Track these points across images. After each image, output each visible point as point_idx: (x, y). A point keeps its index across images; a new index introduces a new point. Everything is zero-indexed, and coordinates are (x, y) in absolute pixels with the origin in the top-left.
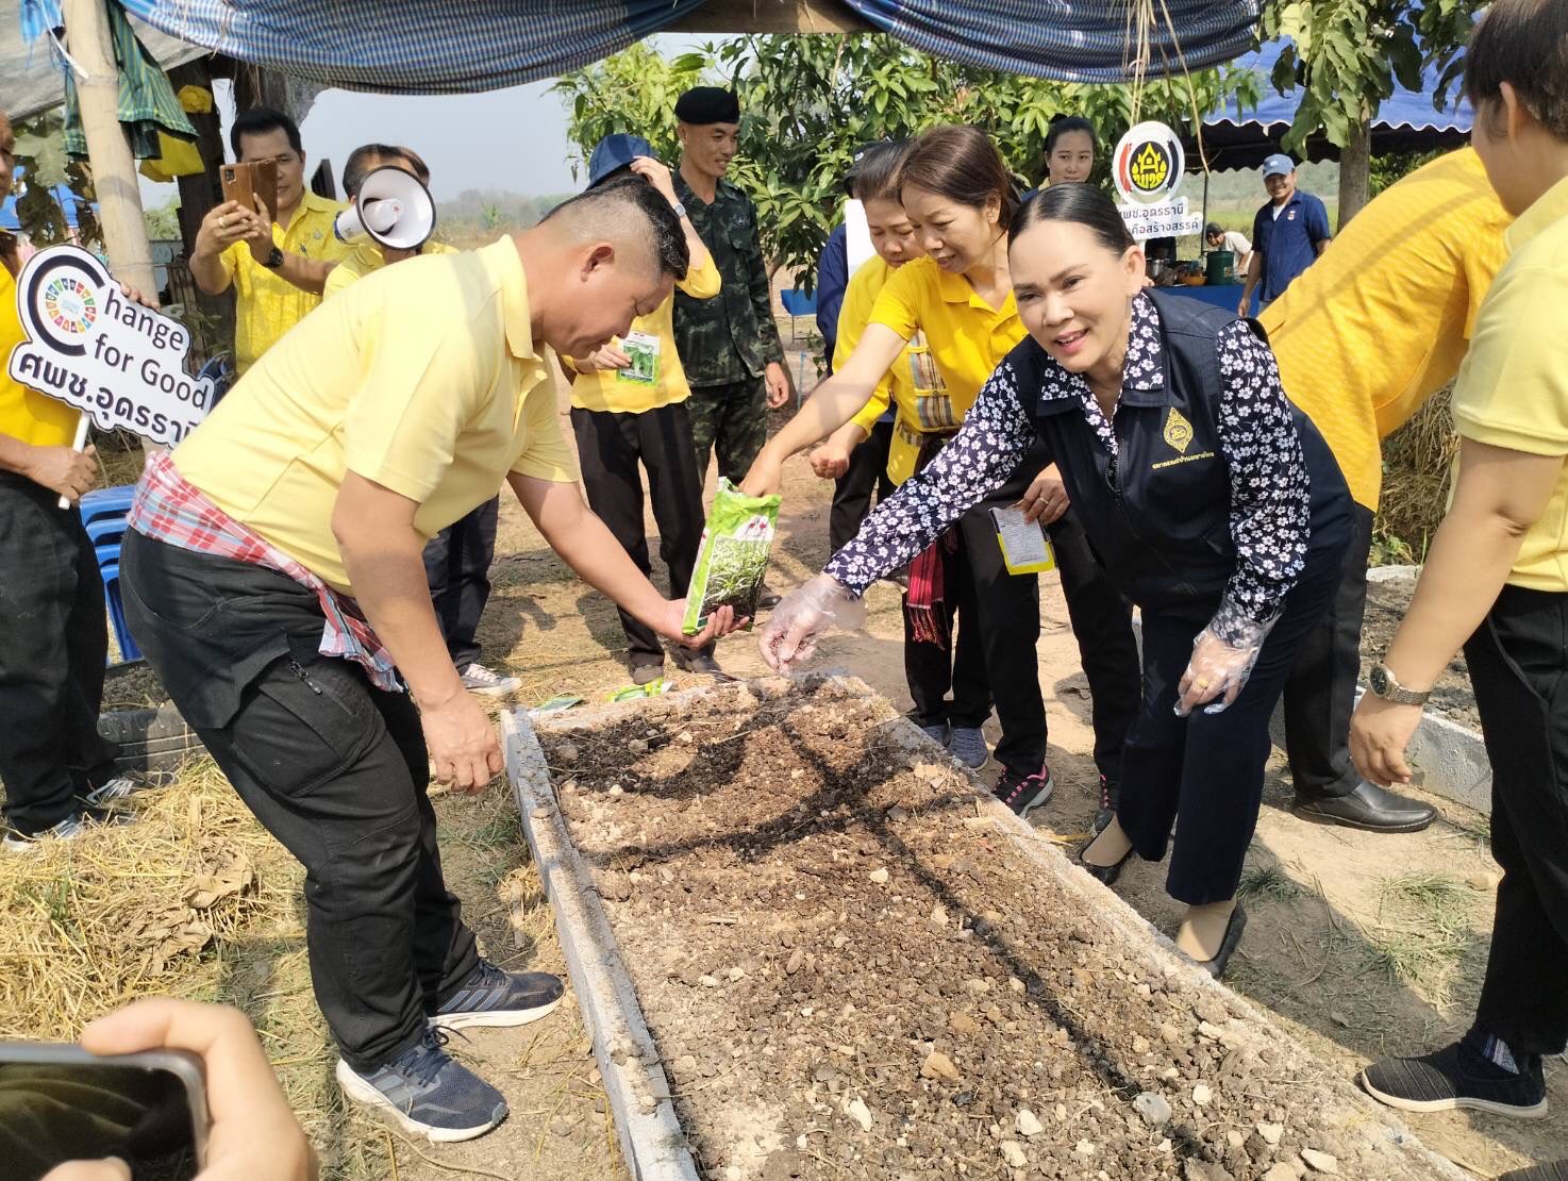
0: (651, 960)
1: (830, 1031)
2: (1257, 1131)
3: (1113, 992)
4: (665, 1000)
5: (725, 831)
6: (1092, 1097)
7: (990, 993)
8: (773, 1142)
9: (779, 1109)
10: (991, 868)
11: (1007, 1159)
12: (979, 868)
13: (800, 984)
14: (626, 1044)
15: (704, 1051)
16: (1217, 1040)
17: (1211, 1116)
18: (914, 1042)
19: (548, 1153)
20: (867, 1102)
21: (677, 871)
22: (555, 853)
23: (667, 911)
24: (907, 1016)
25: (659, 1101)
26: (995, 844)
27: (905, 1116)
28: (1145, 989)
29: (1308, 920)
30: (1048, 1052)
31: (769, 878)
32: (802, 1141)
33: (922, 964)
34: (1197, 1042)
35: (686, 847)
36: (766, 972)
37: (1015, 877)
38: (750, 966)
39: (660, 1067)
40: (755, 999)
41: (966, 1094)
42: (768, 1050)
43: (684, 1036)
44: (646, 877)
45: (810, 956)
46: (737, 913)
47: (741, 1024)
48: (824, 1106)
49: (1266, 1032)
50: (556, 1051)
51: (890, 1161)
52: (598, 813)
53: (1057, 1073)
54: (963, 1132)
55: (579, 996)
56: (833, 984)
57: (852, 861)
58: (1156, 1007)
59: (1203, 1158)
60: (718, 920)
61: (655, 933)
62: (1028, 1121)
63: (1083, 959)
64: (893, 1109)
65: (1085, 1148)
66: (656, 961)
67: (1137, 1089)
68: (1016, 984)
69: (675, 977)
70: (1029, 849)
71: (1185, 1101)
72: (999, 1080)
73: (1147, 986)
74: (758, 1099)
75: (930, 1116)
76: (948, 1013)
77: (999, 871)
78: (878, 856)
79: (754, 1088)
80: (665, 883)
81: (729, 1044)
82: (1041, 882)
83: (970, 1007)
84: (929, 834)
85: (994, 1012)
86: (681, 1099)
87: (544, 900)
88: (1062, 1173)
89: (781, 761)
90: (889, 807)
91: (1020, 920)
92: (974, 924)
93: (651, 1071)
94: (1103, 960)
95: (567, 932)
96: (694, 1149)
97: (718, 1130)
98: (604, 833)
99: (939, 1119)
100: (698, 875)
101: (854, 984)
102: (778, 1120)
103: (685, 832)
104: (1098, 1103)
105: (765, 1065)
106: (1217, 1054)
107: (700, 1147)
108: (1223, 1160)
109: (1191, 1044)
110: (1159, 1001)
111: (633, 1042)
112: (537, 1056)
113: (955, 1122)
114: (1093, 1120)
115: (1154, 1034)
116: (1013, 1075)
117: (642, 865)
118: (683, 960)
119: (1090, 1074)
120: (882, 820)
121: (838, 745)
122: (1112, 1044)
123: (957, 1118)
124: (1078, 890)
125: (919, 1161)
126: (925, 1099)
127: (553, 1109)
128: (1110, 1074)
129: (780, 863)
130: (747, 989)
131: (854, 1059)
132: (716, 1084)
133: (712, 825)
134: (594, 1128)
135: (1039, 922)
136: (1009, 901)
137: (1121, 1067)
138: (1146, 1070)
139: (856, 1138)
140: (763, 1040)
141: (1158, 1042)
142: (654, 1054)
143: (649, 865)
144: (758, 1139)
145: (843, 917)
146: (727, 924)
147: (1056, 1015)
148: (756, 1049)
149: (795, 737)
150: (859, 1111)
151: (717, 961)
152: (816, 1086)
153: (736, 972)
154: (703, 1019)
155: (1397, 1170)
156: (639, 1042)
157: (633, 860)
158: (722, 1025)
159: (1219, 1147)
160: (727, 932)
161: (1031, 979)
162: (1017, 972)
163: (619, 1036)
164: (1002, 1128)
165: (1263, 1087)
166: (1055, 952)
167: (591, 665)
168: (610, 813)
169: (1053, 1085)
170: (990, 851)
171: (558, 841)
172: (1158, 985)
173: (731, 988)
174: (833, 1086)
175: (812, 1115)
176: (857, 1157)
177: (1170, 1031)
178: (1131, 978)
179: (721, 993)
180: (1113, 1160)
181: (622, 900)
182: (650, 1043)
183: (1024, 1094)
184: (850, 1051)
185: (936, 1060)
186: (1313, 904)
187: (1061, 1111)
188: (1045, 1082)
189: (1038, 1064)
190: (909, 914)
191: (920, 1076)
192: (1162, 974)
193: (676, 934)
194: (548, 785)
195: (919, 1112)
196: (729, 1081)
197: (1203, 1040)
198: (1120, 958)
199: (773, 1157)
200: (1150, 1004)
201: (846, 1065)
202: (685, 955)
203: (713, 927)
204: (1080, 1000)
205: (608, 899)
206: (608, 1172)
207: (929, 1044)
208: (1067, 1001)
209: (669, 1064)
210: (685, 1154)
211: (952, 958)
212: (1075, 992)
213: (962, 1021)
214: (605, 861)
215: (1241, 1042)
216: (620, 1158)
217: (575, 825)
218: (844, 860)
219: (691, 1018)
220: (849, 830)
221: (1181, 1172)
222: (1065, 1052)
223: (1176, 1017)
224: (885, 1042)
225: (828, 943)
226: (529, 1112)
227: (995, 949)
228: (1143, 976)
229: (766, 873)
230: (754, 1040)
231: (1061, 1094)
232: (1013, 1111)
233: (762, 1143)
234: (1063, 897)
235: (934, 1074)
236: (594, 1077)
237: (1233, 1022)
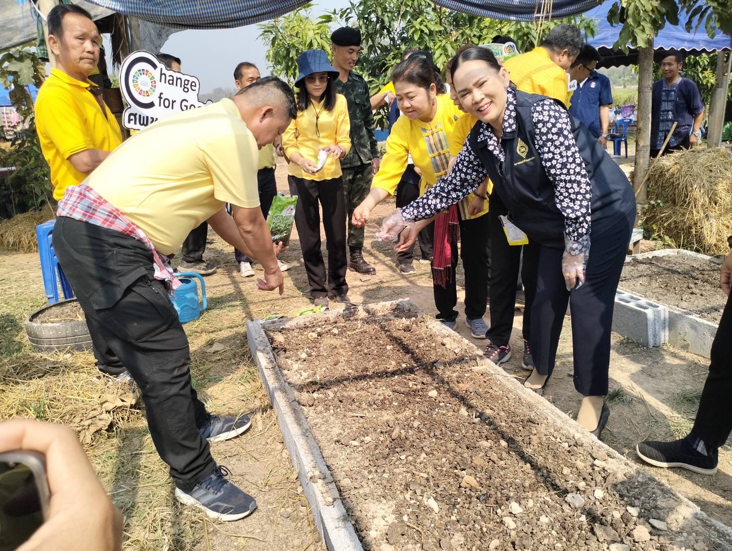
0: (326, 434)
1: (415, 466)
2: (627, 510)
3: (551, 447)
4: (334, 452)
5: (356, 374)
6: (544, 495)
7: (491, 448)
8: (391, 519)
9: (392, 503)
10: (486, 390)
11: (506, 525)
12: (481, 390)
13: (398, 444)
14: (317, 473)
15: (354, 476)
16: (604, 469)
17: (604, 504)
18: (456, 471)
19: (280, 526)
20: (435, 499)
21: (335, 393)
22: (277, 385)
23: (332, 411)
24: (451, 459)
25: (335, 500)
26: (487, 378)
27: (454, 505)
28: (566, 445)
29: (638, 413)
30: (521, 475)
31: (379, 395)
32: (405, 518)
33: (457, 434)
34: (593, 469)
35: (339, 381)
36: (382, 439)
37: (498, 394)
38: (374, 436)
39: (334, 484)
40: (377, 451)
41: (484, 495)
42: (386, 475)
43: (344, 469)
44: (321, 395)
45: (402, 431)
46: (365, 411)
47: (371, 463)
48: (414, 501)
49: (626, 464)
50: (279, 478)
51: (449, 527)
52: (296, 366)
53: (527, 484)
54: (483, 513)
55: (290, 452)
56: (415, 444)
57: (419, 387)
58: (572, 453)
59: (602, 524)
60: (357, 415)
61: (327, 421)
62: (515, 507)
63: (535, 432)
64: (448, 502)
65: (544, 519)
66: (328, 435)
67: (566, 492)
68: (503, 443)
69: (338, 441)
70: (504, 381)
71: (590, 497)
72: (499, 488)
73: (567, 444)
74: (382, 499)
75: (467, 505)
76: (471, 457)
77: (491, 391)
78: (431, 384)
79: (380, 493)
80: (330, 398)
81: (366, 472)
82: (510, 395)
83: (482, 454)
84: (455, 375)
85: (494, 457)
86: (345, 499)
87: (271, 408)
88: (534, 531)
89: (381, 342)
90: (435, 362)
91: (502, 414)
92: (481, 415)
93: (330, 486)
94: (545, 432)
95: (284, 421)
96: (353, 522)
97: (364, 513)
98: (299, 376)
99: (471, 507)
100: (345, 394)
101: (425, 444)
102: (392, 508)
103: (337, 374)
104: (548, 499)
105: (384, 482)
106: (604, 475)
107: (356, 521)
108: (612, 525)
109: (590, 470)
110: (574, 451)
111: (320, 472)
112: (272, 481)
113: (479, 508)
114: (547, 506)
115: (572, 466)
116: (505, 486)
117: (318, 390)
118: (341, 434)
119: (542, 484)
120: (432, 368)
121: (408, 334)
122: (552, 471)
123: (480, 506)
124: (529, 399)
125: (463, 527)
126: (464, 498)
127: (281, 505)
128: (552, 485)
129: (384, 388)
130: (373, 447)
131: (428, 479)
132: (361, 491)
133: (350, 371)
134: (301, 514)
135: (511, 414)
136: (496, 404)
137: (557, 481)
138: (570, 483)
139: (431, 516)
140: (382, 470)
141: (575, 469)
142: (330, 477)
143: (322, 390)
144: (384, 517)
145: (417, 413)
146: (361, 417)
147: (523, 457)
148: (379, 475)
149: (387, 331)
150: (432, 503)
151: (357, 434)
152: (410, 492)
153: (368, 439)
154: (352, 461)
155: (697, 528)
156: (323, 472)
157: (314, 387)
158: (362, 463)
159: (609, 518)
160: (361, 420)
161: (510, 441)
162: (503, 437)
163: (313, 470)
164: (503, 511)
165: (627, 490)
166: (521, 428)
167: (286, 301)
168: (301, 366)
169: (526, 490)
170: (485, 382)
171: (278, 379)
172: (572, 443)
173: (365, 447)
174: (419, 492)
175: (409, 506)
176: (432, 525)
177: (580, 464)
178: (558, 440)
179: (361, 449)
180: (558, 525)
181: (310, 406)
182: (328, 472)
183: (512, 494)
184: (425, 476)
185: (468, 479)
186: (640, 406)
187: (531, 503)
188: (522, 489)
189: (517, 480)
190: (448, 411)
191: (460, 487)
192: (574, 438)
193: (337, 422)
194: (271, 354)
195: (461, 504)
196: (367, 490)
197: (596, 468)
198: (552, 431)
199: (392, 526)
200: (569, 452)
201: (424, 482)
202: (342, 431)
203: (354, 418)
204: (535, 450)
205: (303, 405)
206: (309, 535)
207: (463, 472)
208: (528, 451)
209: (338, 483)
210: (349, 525)
211: (471, 431)
212: (532, 447)
213: (479, 460)
214: (301, 388)
215: (615, 469)
216: (315, 528)
217: (285, 372)
218: (415, 387)
219: (347, 461)
220: (416, 373)
221: (592, 530)
222: (529, 475)
223: (582, 458)
224: (442, 471)
225: (411, 425)
226: (269, 507)
227: (492, 427)
228: (564, 439)
229: (378, 393)
230: (378, 471)
231: (530, 494)
232: (507, 503)
233: (386, 519)
234: (522, 403)
235: (467, 486)
236: (300, 490)
237: (610, 459)
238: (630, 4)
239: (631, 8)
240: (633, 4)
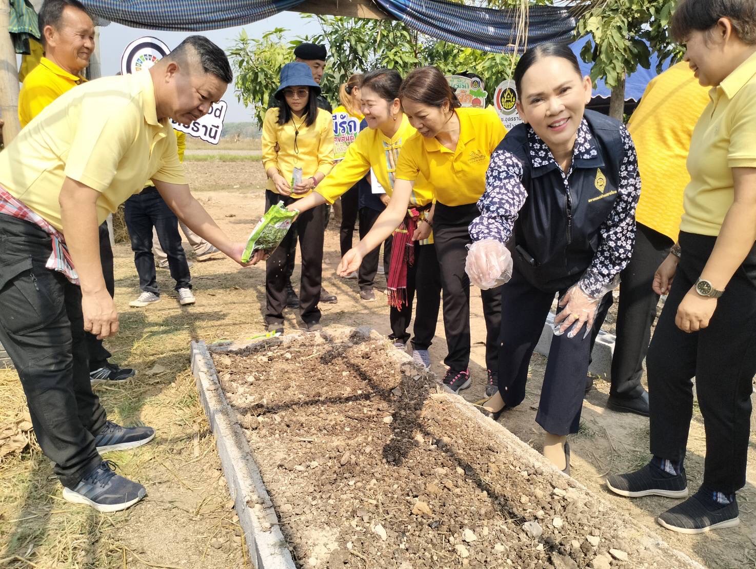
0: (269, 458)
1: (363, 492)
2: (587, 540)
3: (509, 475)
4: (275, 478)
5: (307, 399)
6: (499, 523)
7: (446, 475)
8: (334, 546)
9: (337, 530)
10: (445, 417)
11: (459, 553)
12: (439, 417)
13: (348, 469)
14: (255, 497)
15: (296, 502)
16: (564, 498)
17: (563, 533)
18: (408, 498)
19: (209, 557)
20: (384, 526)
21: (283, 417)
22: (219, 407)
23: (277, 436)
24: (404, 485)
25: (272, 525)
26: (446, 406)
27: (404, 533)
28: (525, 474)
29: (600, 447)
30: (477, 503)
31: (331, 420)
32: (349, 545)
33: (411, 461)
34: (553, 498)
35: (287, 406)
36: (330, 464)
37: (457, 422)
38: (322, 461)
39: (273, 509)
40: (324, 477)
41: (436, 522)
42: (331, 501)
43: (286, 495)
44: (266, 419)
45: (353, 457)
46: (314, 436)
47: (316, 488)
48: (361, 528)
49: (587, 494)
50: (212, 508)
51: (396, 556)
52: (241, 390)
53: (483, 512)
54: (434, 541)
55: (228, 479)
56: (365, 469)
57: (374, 413)
58: (531, 482)
59: (560, 553)
60: (304, 439)
61: (271, 445)
62: (469, 535)
63: (493, 460)
64: (398, 529)
65: (499, 548)
66: (271, 459)
67: (523, 520)
68: (460, 470)
69: (281, 466)
70: (464, 409)
71: (549, 525)
72: (453, 516)
73: (526, 472)
74: (325, 526)
75: (417, 533)
76: (425, 484)
77: (449, 419)
78: (387, 411)
79: (323, 520)
80: (276, 422)
81: (310, 498)
82: (470, 423)
83: (436, 481)
84: (413, 402)
85: (449, 484)
86: (283, 525)
87: (211, 432)
88: (488, 560)
89: (337, 368)
90: (392, 389)
91: (460, 441)
92: (438, 442)
93: (268, 511)
94: (504, 460)
95: (223, 445)
96: (291, 549)
97: (304, 540)
98: (244, 399)
99: (422, 535)
100: (294, 419)
101: (376, 470)
102: (336, 536)
103: (287, 399)
104: (504, 527)
105: (329, 508)
106: (563, 504)
107: (295, 548)
108: (570, 554)
109: (549, 499)
110: (533, 479)
111: (259, 497)
112: (205, 510)
113: (431, 536)
114: (502, 535)
115: (530, 495)
116: (460, 513)
117: (264, 414)
118: (285, 459)
119: (499, 513)
120: (389, 395)
121: (366, 361)
122: (510, 499)
123: (431, 534)
124: (489, 428)
125: (412, 555)
126: (414, 525)
127: (212, 535)
128: (510, 513)
129: (336, 414)
130: (319, 472)
131: (377, 506)
132: (303, 518)
133: (301, 396)
134: (235, 545)
135: (469, 442)
136: (455, 432)
137: (515, 510)
138: (528, 511)
139: (378, 544)
140: (328, 496)
141: (533, 498)
142: (270, 502)
143: (268, 414)
144: (325, 545)
145: (370, 439)
146: (309, 442)
147: (480, 485)
148: (324, 501)
149: (344, 357)
150: (380, 530)
151: (303, 459)
152: (357, 519)
153: (314, 464)
154: (296, 487)
155: (658, 558)
156: (262, 496)
157: (259, 410)
158: (306, 489)
159: (568, 548)
160: (309, 445)
161: (467, 468)
162: (460, 465)
163: (251, 494)
164: (455, 539)
165: (588, 519)
166: (479, 456)
167: (238, 326)
168: (247, 390)
169: (481, 518)
170: (444, 410)
171: (220, 402)
172: (532, 471)
173: (311, 472)
174: (366, 519)
175: (354, 533)
176: (379, 554)
177: (539, 493)
178: (518, 469)
179: (306, 474)
180: (513, 555)
181: (253, 429)
182: (268, 497)
183: (466, 522)
184: (375, 502)
185: (420, 505)
186: (603, 440)
187: (486, 531)
188: (477, 516)
189: (473, 508)
190: (404, 437)
191: (412, 514)
192: (534, 467)
193: (282, 446)
194: (215, 375)
195: (412, 531)
196: (310, 517)
197: (556, 497)
198: (512, 459)
199: (334, 554)
200: (528, 480)
201: (372, 508)
202: (287, 456)
203: (302, 443)
204: (493, 478)
205: (246, 428)
206: (242, 567)
207: (416, 498)
208: (486, 479)
209: (278, 509)
210: (286, 551)
211: (426, 458)
212: (490, 475)
213: (433, 487)
214: (244, 412)
215: (575, 498)
216: (248, 559)
217: (229, 395)
218: (369, 413)
219: (290, 486)
220: (372, 399)
221: (550, 560)
222: (486, 503)
223: (541, 486)
224: (392, 498)
225: (362, 451)
226: (199, 536)
227: (449, 454)
228: (523, 467)
229: (329, 418)
230: (324, 496)
231: (485, 522)
232: (461, 530)
233: (328, 546)
234: (481, 431)
235: (419, 512)
236: (235, 519)
237: (570, 489)
238: (603, 40)
239: (605, 44)
240: (606, 41)
